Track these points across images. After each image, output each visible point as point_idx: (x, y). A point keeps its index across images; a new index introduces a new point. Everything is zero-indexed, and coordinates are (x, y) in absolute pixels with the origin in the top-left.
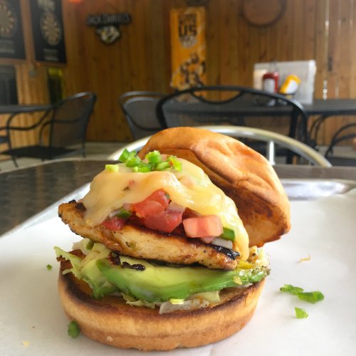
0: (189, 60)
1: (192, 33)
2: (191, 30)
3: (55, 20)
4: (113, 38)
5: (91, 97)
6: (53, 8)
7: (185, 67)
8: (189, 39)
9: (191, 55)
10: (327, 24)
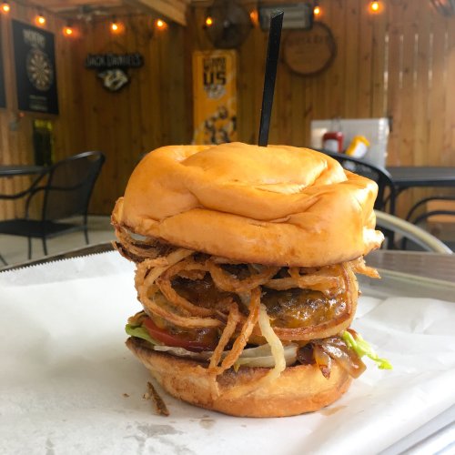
0: (216, 115)
1: (221, 81)
2: (218, 78)
3: (45, 60)
4: (120, 84)
5: (98, 157)
6: (43, 45)
7: (210, 123)
8: (215, 89)
9: (218, 108)
10: (386, 75)
